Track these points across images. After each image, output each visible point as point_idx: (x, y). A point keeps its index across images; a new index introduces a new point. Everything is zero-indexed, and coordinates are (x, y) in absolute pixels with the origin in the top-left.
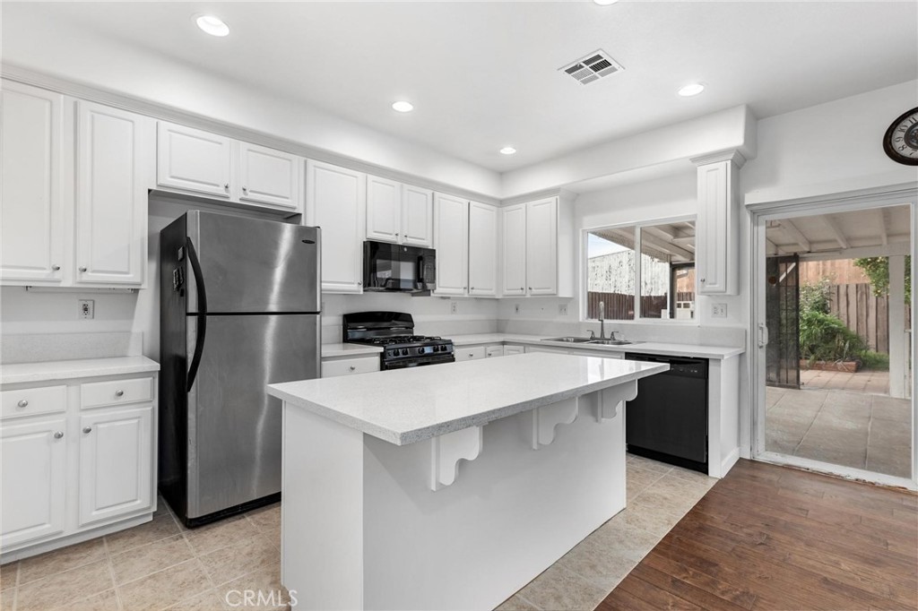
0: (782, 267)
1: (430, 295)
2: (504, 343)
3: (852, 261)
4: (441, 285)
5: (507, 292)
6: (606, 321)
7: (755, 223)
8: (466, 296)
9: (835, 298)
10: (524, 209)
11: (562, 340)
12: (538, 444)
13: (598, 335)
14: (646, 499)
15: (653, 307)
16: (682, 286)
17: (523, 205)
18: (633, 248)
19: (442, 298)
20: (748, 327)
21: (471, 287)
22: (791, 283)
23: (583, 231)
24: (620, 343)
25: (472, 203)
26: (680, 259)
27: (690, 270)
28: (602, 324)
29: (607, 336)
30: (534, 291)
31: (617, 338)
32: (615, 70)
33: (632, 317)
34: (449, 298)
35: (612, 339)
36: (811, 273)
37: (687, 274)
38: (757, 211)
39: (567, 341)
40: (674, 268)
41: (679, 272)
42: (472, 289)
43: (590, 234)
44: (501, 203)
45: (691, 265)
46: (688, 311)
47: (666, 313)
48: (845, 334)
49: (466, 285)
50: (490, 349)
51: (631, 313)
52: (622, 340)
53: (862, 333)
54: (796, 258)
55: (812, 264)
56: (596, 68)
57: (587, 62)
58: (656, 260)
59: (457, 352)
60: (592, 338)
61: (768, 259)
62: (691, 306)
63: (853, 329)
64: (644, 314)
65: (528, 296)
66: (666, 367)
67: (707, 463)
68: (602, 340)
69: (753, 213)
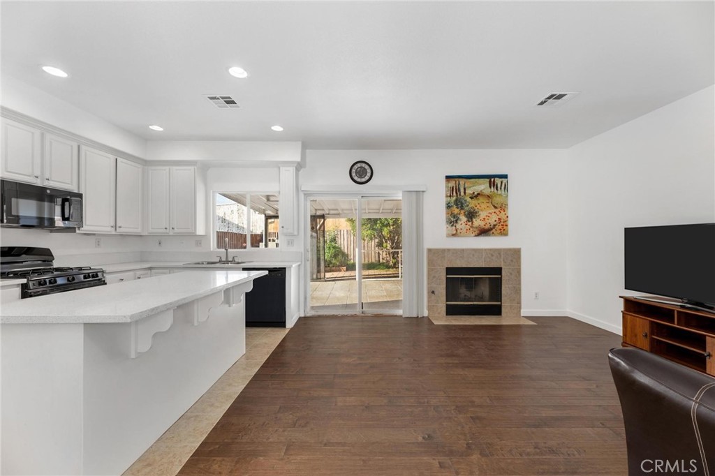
0: (318, 220)
1: (75, 232)
2: (150, 269)
3: (345, 219)
4: (87, 224)
5: (151, 230)
6: (229, 250)
7: (305, 200)
8: (114, 233)
9: (339, 236)
10: (168, 170)
11: (199, 264)
12: (198, 321)
13: (224, 259)
14: (256, 346)
15: (256, 240)
16: (271, 229)
17: (167, 168)
18: (245, 205)
19: (85, 234)
20: (303, 251)
21: (118, 225)
22: (322, 229)
23: (213, 192)
24: (238, 263)
25: (119, 159)
26: (270, 212)
27: (276, 220)
28: (227, 252)
29: (230, 259)
30: (176, 230)
31: (236, 260)
32: (238, 107)
33: (245, 248)
34: (94, 234)
35: (233, 261)
36: (330, 224)
37: (274, 222)
38: (307, 194)
39: (203, 264)
40: (268, 217)
41: (270, 221)
42: (120, 227)
43: (217, 194)
44: (145, 163)
45: (277, 217)
46: (274, 243)
47: (262, 245)
48: (343, 254)
49: (113, 224)
50: (139, 273)
51: (244, 245)
52: (240, 261)
53: (349, 253)
54: (323, 217)
55: (331, 220)
56: (228, 102)
57: (222, 98)
58: (257, 212)
59: (108, 278)
60: (220, 261)
61: (311, 216)
62: (276, 240)
63: (346, 251)
64: (253, 245)
65: (171, 234)
66: (266, 272)
67: (285, 322)
68: (227, 262)
69: (305, 194)
